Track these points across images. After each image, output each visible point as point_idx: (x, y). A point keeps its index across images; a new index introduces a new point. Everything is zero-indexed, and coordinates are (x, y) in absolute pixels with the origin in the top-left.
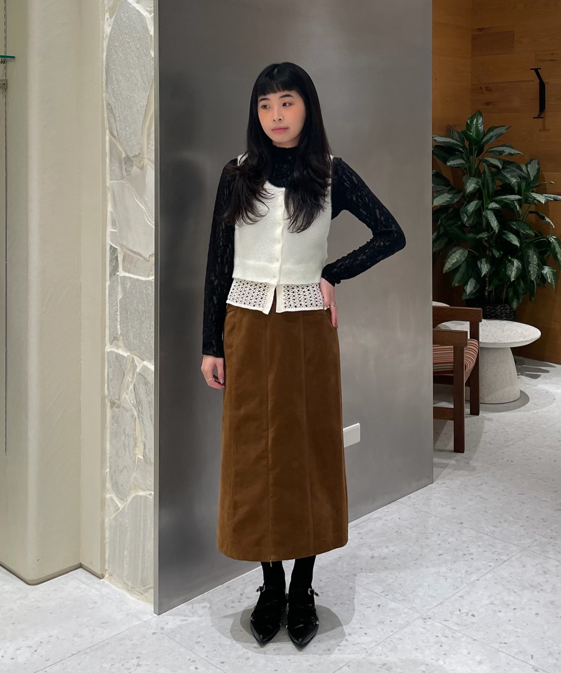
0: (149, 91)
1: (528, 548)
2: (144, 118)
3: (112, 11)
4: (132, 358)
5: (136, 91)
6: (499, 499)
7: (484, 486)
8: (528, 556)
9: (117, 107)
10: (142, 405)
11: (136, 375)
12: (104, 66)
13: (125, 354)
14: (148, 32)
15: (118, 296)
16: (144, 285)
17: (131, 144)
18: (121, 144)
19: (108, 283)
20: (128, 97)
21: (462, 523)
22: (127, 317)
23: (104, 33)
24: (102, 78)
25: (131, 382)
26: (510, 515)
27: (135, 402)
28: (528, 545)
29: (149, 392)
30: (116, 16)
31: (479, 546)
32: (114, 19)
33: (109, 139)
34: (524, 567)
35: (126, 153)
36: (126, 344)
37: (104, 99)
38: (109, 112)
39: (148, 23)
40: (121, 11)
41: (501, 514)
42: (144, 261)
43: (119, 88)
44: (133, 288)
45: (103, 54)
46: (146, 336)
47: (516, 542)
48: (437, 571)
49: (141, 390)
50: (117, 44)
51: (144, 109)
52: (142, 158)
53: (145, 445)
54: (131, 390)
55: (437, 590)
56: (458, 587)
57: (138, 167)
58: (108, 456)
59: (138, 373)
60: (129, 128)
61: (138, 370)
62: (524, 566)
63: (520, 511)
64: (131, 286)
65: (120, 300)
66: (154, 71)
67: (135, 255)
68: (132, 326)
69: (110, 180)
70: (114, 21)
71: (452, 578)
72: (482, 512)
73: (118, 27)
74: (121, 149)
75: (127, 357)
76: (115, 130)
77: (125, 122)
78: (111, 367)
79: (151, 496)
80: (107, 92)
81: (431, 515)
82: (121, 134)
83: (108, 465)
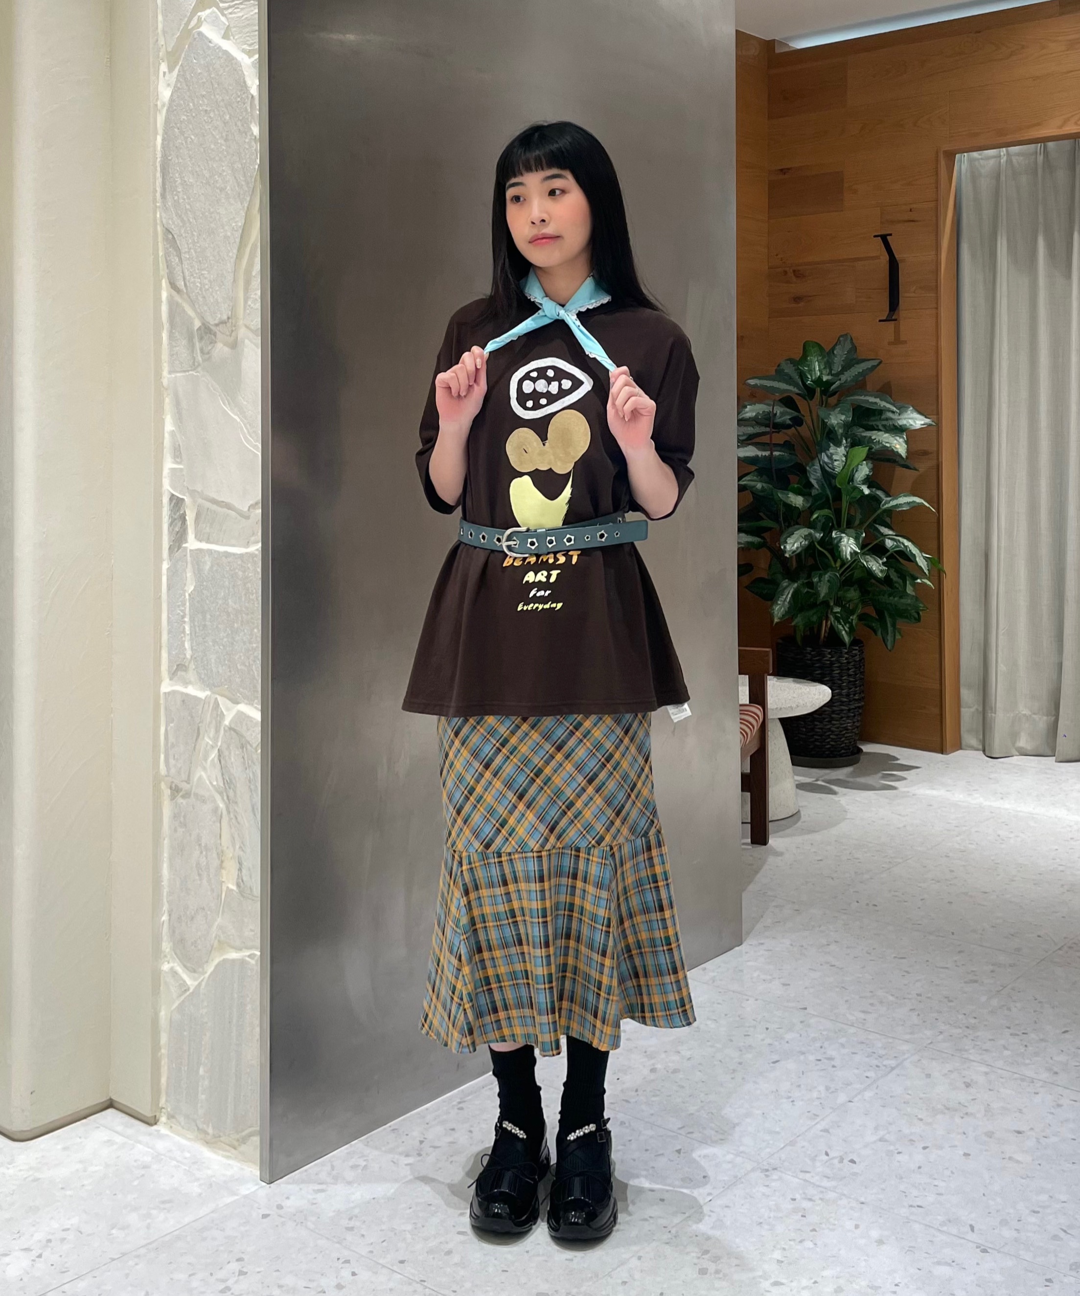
0: (248, 199)
1: (931, 1046)
2: (238, 251)
3: (173, 58)
4: (215, 702)
5: (223, 201)
6: (864, 967)
7: (833, 947)
8: (932, 1059)
9: (184, 235)
10: (235, 787)
11: (222, 732)
12: (159, 160)
13: (202, 694)
14: (247, 90)
15: (186, 588)
16: (239, 562)
17: (212, 301)
18: (192, 303)
19: (165, 566)
20: (207, 214)
21: (806, 1009)
22: (205, 626)
23: (157, 99)
24: (155, 183)
25: (212, 747)
26: (887, 993)
27: (222, 785)
28: (929, 1042)
29: (250, 762)
30: (181, 65)
31: (843, 1046)
32: (179, 72)
33: (167, 297)
34: (930, 1077)
35: (202, 318)
36: (203, 677)
37: (158, 221)
38: (168, 246)
39: (245, 73)
40: (192, 55)
41: (871, 992)
42: (239, 517)
43: (189, 198)
44: (216, 570)
45: (156, 139)
46: (242, 658)
47: (907, 1037)
48: (775, 1090)
49: (233, 759)
50: (185, 118)
51: (238, 235)
52: (235, 326)
53: (240, 863)
54: (213, 759)
55: (780, 1121)
56: (815, 1115)
57: (225, 345)
58: (165, 891)
59: (227, 728)
60: (209, 272)
61: (227, 722)
62: (928, 1076)
63: (905, 985)
64: (212, 566)
65: (190, 595)
66: (258, 161)
67: (219, 509)
68: (214, 642)
69: (170, 372)
70: (178, 75)
71: (802, 1100)
72: (838, 990)
73: (187, 85)
74: (190, 312)
75: (203, 698)
76: (180, 278)
77: (200, 261)
78: (172, 722)
79: (252, 959)
80: (165, 209)
81: (747, 997)
82: (191, 285)
83: (166, 907)
